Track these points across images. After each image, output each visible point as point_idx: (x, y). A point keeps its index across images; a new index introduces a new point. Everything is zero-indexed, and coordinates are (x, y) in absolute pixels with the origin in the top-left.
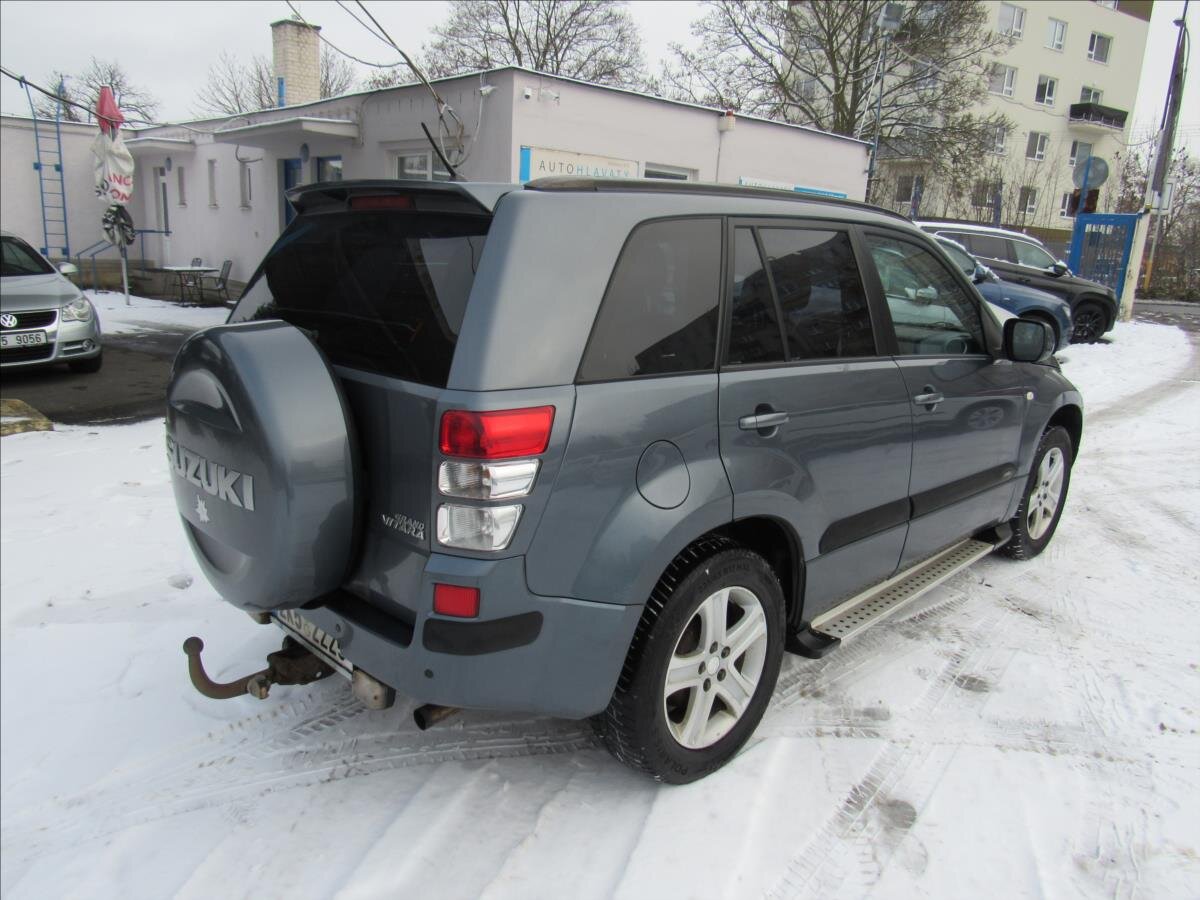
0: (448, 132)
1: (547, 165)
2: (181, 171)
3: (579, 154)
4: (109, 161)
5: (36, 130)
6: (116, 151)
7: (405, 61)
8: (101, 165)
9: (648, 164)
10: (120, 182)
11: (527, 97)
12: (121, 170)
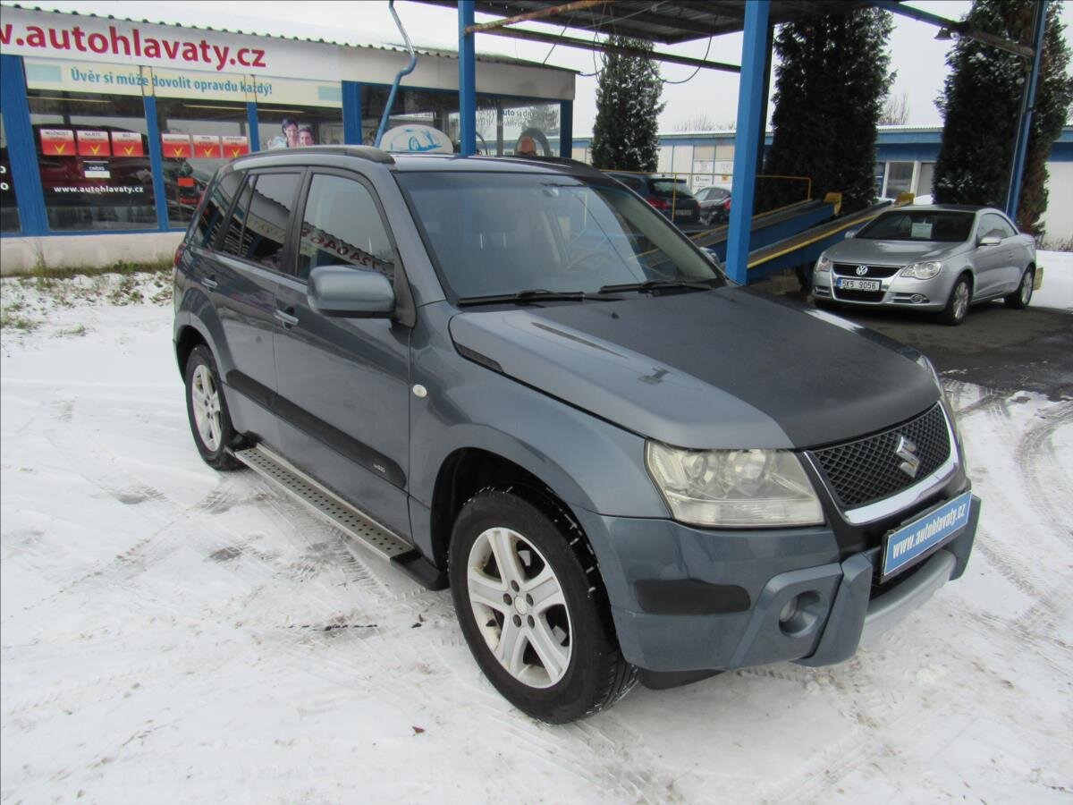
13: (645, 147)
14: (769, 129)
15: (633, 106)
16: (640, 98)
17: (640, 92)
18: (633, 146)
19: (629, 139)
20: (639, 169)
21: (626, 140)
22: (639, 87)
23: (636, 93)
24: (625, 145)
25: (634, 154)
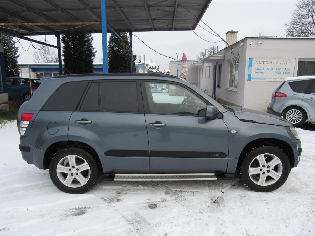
0: (234, 56)
1: (258, 62)
2: (202, 69)
3: (270, 58)
4: (183, 69)
5: (178, 63)
6: (185, 67)
7: (223, 40)
8: (182, 70)
9: (299, 59)
10: (185, 73)
11: (251, 45)
12: (186, 71)
13: (16, 69)
14: (63, 63)
15: (9, 55)
16: (11, 52)
17: (10, 50)
18: (11, 68)
19: (10, 66)
20: (15, 76)
21: (8, 66)
22: (10, 48)
23: (9, 51)
24: (8, 68)
25: (12, 71)
